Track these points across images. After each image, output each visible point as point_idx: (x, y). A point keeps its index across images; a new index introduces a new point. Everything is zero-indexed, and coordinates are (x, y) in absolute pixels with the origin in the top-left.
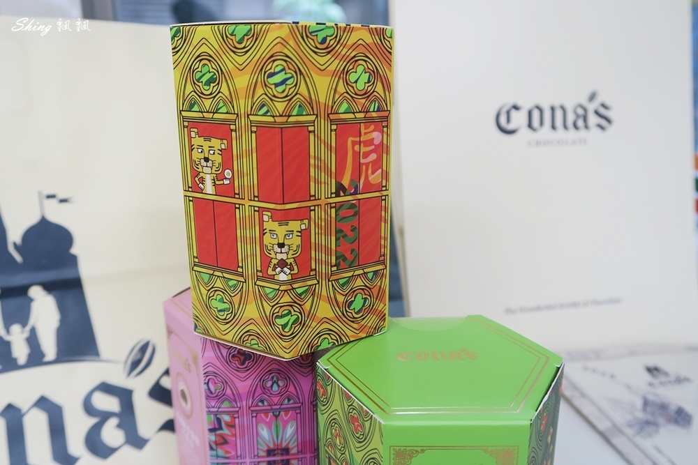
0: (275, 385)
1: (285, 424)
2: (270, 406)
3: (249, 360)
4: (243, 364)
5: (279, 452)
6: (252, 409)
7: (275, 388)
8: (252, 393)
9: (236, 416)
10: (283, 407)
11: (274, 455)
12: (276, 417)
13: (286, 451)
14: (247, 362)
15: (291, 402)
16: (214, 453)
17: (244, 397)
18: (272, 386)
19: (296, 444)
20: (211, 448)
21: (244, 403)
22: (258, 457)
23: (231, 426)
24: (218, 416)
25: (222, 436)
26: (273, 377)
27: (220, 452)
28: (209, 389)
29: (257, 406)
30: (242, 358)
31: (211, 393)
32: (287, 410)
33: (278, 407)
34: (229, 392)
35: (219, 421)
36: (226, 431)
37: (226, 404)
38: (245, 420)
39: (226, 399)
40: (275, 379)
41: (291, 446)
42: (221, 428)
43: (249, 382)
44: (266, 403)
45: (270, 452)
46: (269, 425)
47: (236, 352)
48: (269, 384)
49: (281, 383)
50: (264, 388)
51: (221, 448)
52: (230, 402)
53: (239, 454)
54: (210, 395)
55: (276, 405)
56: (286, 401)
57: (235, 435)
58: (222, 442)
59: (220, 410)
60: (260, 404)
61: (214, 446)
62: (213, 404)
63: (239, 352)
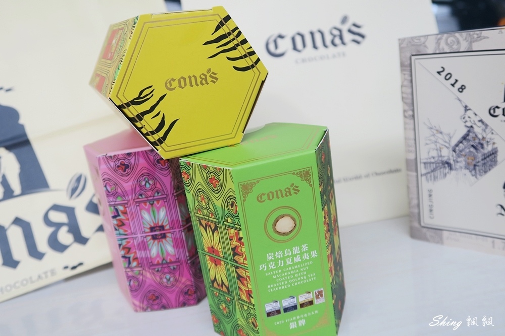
0: (147, 184)
1: (158, 209)
2: (147, 198)
3: (128, 168)
4: (125, 171)
5: (158, 228)
6: (136, 200)
7: (148, 185)
8: (134, 190)
9: (127, 206)
10: (155, 198)
11: (155, 231)
12: (152, 205)
13: (162, 227)
14: (127, 170)
15: (160, 194)
16: (117, 232)
17: (129, 193)
18: (145, 185)
19: (167, 223)
20: (116, 230)
21: (130, 197)
22: (146, 233)
23: (125, 213)
24: (116, 207)
25: (120, 220)
26: (145, 179)
27: (121, 231)
28: (107, 190)
29: (138, 198)
30: (124, 167)
31: (109, 192)
32: (158, 200)
33: (152, 198)
34: (119, 190)
35: (117, 210)
36: (122, 217)
37: (119, 199)
38: (132, 208)
39: (119, 196)
40: (146, 180)
41: (164, 224)
42: (119, 215)
43: (130, 183)
44: (143, 196)
45: (152, 229)
46: (148, 211)
47: (119, 164)
48: (143, 183)
49: (151, 182)
50: (140, 186)
51: (122, 229)
52: (121, 197)
53: (133, 232)
54: (109, 194)
55: (150, 197)
56: (156, 194)
57: (128, 219)
58: (121, 224)
59: (116, 203)
60: (140, 197)
61: (117, 228)
62: (111, 199)
63: (121, 164)
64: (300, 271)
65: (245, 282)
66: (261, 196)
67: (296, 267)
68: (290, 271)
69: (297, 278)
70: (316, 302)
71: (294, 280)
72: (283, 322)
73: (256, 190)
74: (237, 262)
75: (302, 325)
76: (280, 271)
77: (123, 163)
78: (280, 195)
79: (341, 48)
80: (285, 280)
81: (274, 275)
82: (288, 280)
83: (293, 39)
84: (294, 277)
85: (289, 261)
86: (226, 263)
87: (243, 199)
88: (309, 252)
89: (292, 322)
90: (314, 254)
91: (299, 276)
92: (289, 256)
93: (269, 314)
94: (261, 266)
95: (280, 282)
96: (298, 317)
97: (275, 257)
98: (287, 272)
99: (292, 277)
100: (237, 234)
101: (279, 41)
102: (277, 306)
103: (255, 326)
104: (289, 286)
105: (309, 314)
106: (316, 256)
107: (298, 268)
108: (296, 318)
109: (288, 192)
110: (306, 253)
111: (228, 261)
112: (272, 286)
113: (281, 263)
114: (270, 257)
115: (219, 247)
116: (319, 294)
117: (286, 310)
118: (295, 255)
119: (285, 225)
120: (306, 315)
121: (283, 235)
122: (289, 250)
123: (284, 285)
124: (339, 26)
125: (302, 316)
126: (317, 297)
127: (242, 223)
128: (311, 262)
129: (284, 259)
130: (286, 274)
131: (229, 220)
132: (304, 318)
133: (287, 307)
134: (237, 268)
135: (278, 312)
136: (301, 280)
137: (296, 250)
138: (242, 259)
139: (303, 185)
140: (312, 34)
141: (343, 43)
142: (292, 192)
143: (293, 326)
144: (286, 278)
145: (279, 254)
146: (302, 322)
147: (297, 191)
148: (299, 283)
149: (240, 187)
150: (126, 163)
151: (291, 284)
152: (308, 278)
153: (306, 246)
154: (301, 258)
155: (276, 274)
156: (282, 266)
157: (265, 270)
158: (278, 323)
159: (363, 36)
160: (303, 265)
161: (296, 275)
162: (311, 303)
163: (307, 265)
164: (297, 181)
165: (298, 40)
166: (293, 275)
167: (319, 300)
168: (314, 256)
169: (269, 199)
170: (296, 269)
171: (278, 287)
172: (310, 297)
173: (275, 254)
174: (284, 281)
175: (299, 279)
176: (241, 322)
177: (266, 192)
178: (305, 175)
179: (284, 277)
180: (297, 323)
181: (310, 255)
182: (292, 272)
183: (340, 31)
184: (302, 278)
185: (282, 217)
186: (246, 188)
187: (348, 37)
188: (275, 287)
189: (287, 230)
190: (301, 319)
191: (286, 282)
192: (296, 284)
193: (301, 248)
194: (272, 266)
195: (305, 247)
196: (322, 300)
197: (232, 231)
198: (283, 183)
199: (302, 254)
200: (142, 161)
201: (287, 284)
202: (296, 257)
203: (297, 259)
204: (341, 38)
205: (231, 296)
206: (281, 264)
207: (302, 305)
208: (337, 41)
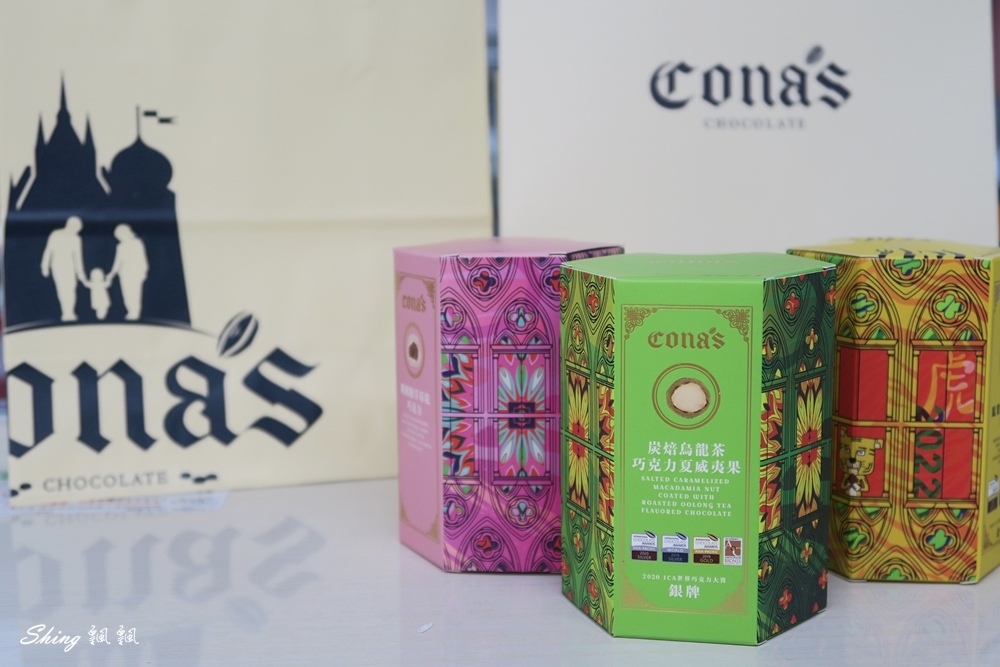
0: (521, 319)
1: (531, 371)
2: (515, 345)
3: (493, 284)
4: (485, 290)
5: (524, 407)
6: (494, 347)
7: (521, 323)
8: (494, 328)
9: (475, 356)
10: (529, 347)
11: (517, 411)
12: (521, 360)
13: (531, 406)
14: (490, 288)
15: (539, 342)
16: (447, 404)
17: (485, 333)
18: (517, 321)
19: (543, 398)
20: (445, 398)
21: (485, 339)
22: (499, 412)
23: (468, 369)
24: (454, 355)
25: (457, 382)
26: (519, 309)
27: (455, 403)
28: (446, 321)
29: (499, 344)
30: (485, 282)
31: (448, 326)
32: (534, 353)
33: (523, 347)
34: (468, 325)
35: (455, 361)
36: (462, 376)
37: (464, 340)
38: (484, 362)
39: (465, 334)
40: (521, 311)
41: (537, 401)
42: (456, 372)
43: (491, 314)
44: (510, 342)
45: (513, 407)
46: (512, 371)
47: (478, 275)
48: (514, 317)
49: (527, 317)
50: (508, 321)
51: (456, 399)
52: (469, 337)
53: (476, 407)
54: (446, 329)
55: (521, 345)
56: (533, 342)
57: (472, 382)
58: (458, 389)
59: (458, 347)
60: (503, 342)
61: (448, 396)
62: (450, 340)
63: (481, 275)
64: (703, 492)
65: (608, 485)
66: (655, 337)
67: (697, 481)
68: (685, 485)
69: (696, 501)
70: (724, 558)
71: (689, 504)
72: (658, 577)
73: (650, 325)
74: (602, 448)
75: (693, 596)
76: (667, 479)
77: (485, 275)
78: (688, 343)
79: (798, 109)
80: (674, 500)
81: (656, 483)
82: (679, 501)
83: (707, 78)
84: (691, 500)
85: (686, 465)
86: (590, 450)
87: (625, 333)
88: (725, 459)
89: (675, 583)
90: (735, 467)
91: (699, 500)
92: (686, 457)
93: (636, 555)
94: (635, 461)
95: (664, 499)
96: (687, 578)
97: (662, 450)
98: (680, 485)
99: (687, 496)
100: (608, 394)
101: (680, 76)
102: (652, 544)
103: (610, 570)
104: (679, 512)
105: (709, 580)
106: (738, 472)
107: (700, 485)
108: (684, 579)
109: (703, 342)
110: (720, 461)
111: (593, 447)
112: (649, 503)
113: (672, 465)
114: (653, 448)
115: (585, 423)
116: (733, 548)
117: (667, 557)
118: (700, 459)
119: (689, 397)
120: (702, 580)
121: (683, 416)
122: (689, 446)
123: (671, 508)
124: (802, 65)
125: (694, 578)
126: (729, 552)
127: (617, 375)
128: (727, 481)
129: (678, 458)
130: (677, 488)
131: (602, 371)
132: (698, 584)
133: (669, 551)
134: (601, 458)
135: (653, 555)
136: (702, 509)
137: (702, 449)
138: (608, 441)
139: (732, 335)
140: (746, 72)
141: (805, 101)
142: (711, 342)
143: (675, 591)
144: (676, 495)
145: (669, 448)
146: (693, 591)
147: (719, 343)
148: (699, 513)
149: (624, 311)
150: (491, 276)
151: (683, 509)
152: (716, 509)
153: (722, 448)
154: (709, 467)
155: (659, 483)
156: (673, 470)
157: (642, 469)
158: (649, 577)
159: (845, 93)
160: (710, 481)
161: (695, 497)
162: (715, 559)
163: (718, 485)
164: (723, 326)
165: (717, 80)
166: (691, 493)
167: (731, 558)
168: (733, 470)
169: (668, 344)
170: (696, 485)
171: (660, 508)
172: (716, 547)
173: (663, 445)
174: (671, 500)
175: (699, 505)
176: (595, 566)
177: (666, 332)
178: (739, 319)
179: (674, 492)
180: (684, 589)
181: (726, 465)
182: (689, 489)
183: (802, 75)
184: (705, 505)
185: (687, 382)
186: (635, 317)
187: (815, 90)
188: (654, 507)
189: (692, 409)
190: (692, 583)
191: (675, 504)
192: (693, 513)
193: (711, 449)
194: (655, 466)
195: (718, 450)
196: (736, 561)
197: (604, 389)
198: (698, 323)
199: (711, 460)
200: (520, 276)
201: (676, 508)
202: (700, 462)
203: (701, 467)
204: (802, 89)
205: (589, 515)
206: (671, 467)
207: (698, 558)
208: (793, 94)
